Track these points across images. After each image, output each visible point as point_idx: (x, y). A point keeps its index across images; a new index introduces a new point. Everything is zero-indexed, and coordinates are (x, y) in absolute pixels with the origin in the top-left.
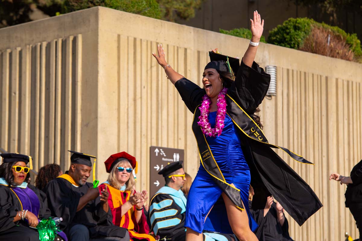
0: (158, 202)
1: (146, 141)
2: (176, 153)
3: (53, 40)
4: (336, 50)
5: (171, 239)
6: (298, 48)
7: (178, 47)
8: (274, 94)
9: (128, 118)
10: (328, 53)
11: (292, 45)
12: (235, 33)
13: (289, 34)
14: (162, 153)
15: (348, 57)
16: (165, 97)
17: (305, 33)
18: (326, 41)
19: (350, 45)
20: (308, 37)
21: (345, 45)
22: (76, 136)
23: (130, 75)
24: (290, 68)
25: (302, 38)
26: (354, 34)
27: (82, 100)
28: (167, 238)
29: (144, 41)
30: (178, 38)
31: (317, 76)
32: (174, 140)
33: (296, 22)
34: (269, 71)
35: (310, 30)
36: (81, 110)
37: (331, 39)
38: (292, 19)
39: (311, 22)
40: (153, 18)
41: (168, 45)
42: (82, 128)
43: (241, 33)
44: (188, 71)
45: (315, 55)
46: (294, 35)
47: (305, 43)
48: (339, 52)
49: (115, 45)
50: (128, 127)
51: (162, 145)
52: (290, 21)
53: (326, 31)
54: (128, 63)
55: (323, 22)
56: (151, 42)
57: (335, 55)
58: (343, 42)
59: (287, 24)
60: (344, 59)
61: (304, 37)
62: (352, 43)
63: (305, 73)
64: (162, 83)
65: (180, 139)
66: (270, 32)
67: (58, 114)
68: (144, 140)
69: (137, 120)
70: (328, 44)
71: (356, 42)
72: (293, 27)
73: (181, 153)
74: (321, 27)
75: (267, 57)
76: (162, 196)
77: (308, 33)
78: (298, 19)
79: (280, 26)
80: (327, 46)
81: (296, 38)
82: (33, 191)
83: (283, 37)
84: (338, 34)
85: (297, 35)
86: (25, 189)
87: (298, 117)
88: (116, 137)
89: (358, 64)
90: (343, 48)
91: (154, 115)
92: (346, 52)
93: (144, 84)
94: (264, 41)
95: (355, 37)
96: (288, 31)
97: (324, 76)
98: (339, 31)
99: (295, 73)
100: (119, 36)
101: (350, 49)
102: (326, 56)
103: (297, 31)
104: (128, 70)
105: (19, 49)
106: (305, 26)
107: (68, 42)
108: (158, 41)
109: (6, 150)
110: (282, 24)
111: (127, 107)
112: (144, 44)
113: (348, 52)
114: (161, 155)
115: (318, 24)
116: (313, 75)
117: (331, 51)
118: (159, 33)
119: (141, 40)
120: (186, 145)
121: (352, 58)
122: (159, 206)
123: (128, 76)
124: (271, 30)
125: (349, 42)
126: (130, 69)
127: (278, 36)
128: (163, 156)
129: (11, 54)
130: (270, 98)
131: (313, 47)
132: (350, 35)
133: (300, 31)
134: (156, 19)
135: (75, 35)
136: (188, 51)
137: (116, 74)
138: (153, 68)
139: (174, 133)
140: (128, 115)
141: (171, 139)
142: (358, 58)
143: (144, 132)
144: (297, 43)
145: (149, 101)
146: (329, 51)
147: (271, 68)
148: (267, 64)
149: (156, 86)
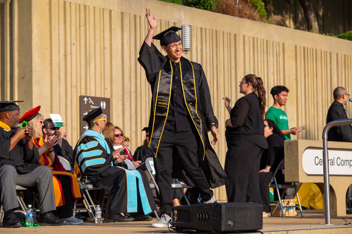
0: (85, 143)
1: (76, 91)
2: (102, 101)
4: (244, 11)
6: (211, 10)
7: (103, 9)
8: (190, 50)
9: (59, 71)
10: (237, 14)
11: (206, 7)
14: (90, 101)
15: (254, 17)
16: (92, 52)
18: (235, 3)
19: (256, 7)
21: (251, 7)
22: (14, 87)
23: (61, 34)
24: (203, 27)
27: (19, 55)
29: (73, 4)
30: (104, 1)
31: (226, 34)
32: (101, 90)
34: (184, 29)
36: (18, 65)
37: (239, 2)
41: (94, 8)
42: (19, 80)
44: (113, 30)
45: (225, 15)
47: (217, 5)
48: (246, 13)
49: (47, 8)
50: (59, 79)
51: (90, 94)
54: (59, 23)
56: (79, 5)
57: (243, 16)
58: (249, 4)
60: (251, 19)
62: (257, 5)
63: (216, 31)
64: (89, 40)
65: (106, 89)
68: (74, 90)
69: (68, 73)
70: (237, 6)
71: (260, 4)
73: (108, 101)
75: (183, 17)
76: (89, 138)
80: (236, 7)
81: (210, 1)
87: (210, 69)
88: (49, 88)
89: (262, 23)
90: (250, 10)
91: (83, 68)
92: (252, 13)
93: (73, 41)
94: (181, 4)
95: (260, 0)
97: (233, 34)
99: (208, 31)
101: (256, 10)
102: (235, 16)
104: (59, 29)
107: (5, 5)
108: (85, 4)
111: (58, 62)
112: (73, 6)
113: (254, 13)
114: (89, 103)
116: (223, 32)
117: (240, 12)
119: (70, 3)
120: (112, 94)
121: (257, 18)
122: (87, 147)
125: (255, 5)
126: (60, 28)
128: (91, 104)
130: (186, 52)
131: (224, 9)
136: (113, 12)
137: (48, 33)
138: (81, 27)
139: (101, 84)
140: (59, 68)
141: (98, 89)
142: (263, 18)
143: (74, 83)
144: (209, 5)
145: (78, 56)
146: (237, 12)
147: (187, 27)
148: (183, 24)
149: (85, 44)
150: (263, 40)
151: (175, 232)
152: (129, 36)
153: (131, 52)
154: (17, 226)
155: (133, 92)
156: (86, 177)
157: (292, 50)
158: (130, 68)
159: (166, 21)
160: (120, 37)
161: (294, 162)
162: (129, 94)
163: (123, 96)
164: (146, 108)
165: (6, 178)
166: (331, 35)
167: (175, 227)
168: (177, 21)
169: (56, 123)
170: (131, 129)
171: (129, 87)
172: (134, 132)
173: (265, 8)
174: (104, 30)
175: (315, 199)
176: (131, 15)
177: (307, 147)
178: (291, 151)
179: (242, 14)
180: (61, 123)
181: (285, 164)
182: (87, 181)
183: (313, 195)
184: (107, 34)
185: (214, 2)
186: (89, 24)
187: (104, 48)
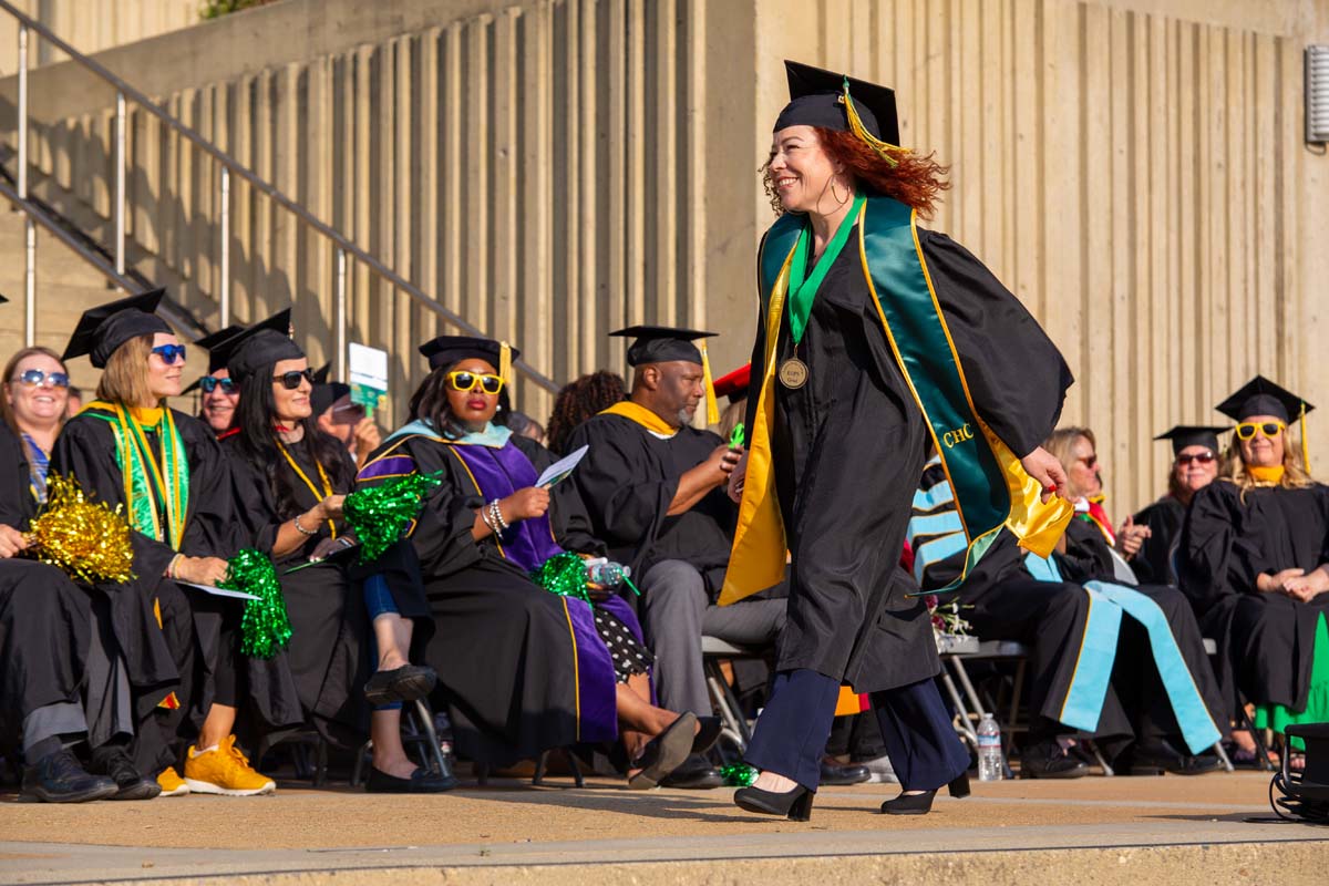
0: (926, 486)
5: (973, 606)
16: (972, 152)
22: (690, 282)
27: (708, 167)
28: (959, 603)
34: (1315, 61)
36: (706, 200)
42: (708, 256)
44: (1048, 70)
54: (851, 48)
64: (962, 107)
82: (526, 458)
86: (503, 449)
93: (904, 113)
105: (515, 12)
109: (483, 329)
122: (930, 499)
129: (491, 29)
130: (1321, 150)
136: (1048, 4)
138: (931, 61)
147: (1322, 53)
148: (1310, 41)
149: (945, 121)
151: (1298, 821)
152: (1106, 92)
153: (1116, 149)
154: (705, 781)
155: (1123, 298)
156: (955, 608)
158: (1112, 211)
159: (1244, 33)
160: (1072, 94)
162: (1107, 304)
163: (1084, 313)
164: (1168, 356)
165: (667, 610)
167: (1296, 803)
168: (1289, 32)
170: (1113, 435)
171: (1108, 279)
172: (1123, 446)
174: (1014, 71)
176: (1116, 13)
182: (957, 623)
184: (1027, 84)
186: (961, 48)
187: (1015, 136)
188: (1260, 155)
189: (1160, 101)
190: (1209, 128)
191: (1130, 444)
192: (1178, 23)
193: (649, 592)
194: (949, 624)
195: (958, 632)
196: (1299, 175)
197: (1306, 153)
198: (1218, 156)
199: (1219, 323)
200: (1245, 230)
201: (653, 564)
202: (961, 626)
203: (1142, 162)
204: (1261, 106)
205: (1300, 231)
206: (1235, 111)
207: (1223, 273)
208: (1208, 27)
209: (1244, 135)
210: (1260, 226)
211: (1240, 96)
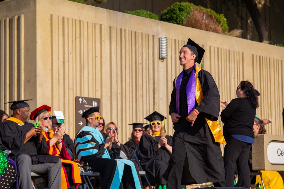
0: (81, 137)
2: (94, 101)
3: (3, 19)
4: (209, 25)
5: (92, 164)
6: (182, 24)
7: (95, 24)
8: (166, 58)
9: (59, 76)
10: (204, 28)
11: (178, 22)
12: (137, 14)
13: (176, 14)
14: (84, 101)
15: (218, 30)
16: (86, 60)
17: (187, 13)
18: (202, 19)
19: (219, 22)
20: (189, 16)
21: (216, 23)
22: (20, 89)
23: (60, 44)
24: (177, 39)
25: (185, 16)
26: (222, 14)
27: (25, 62)
29: (70, 19)
30: (95, 17)
32: (93, 92)
33: (181, 6)
34: (161, 41)
35: (190, 11)
36: (24, 70)
37: (205, 18)
38: (178, 3)
39: (191, 5)
40: (77, 2)
41: (88, 22)
42: (25, 83)
43: (141, 13)
44: (103, 41)
45: (194, 29)
46: (179, 15)
47: (187, 20)
48: (212, 27)
49: (49, 22)
50: (59, 83)
51: (84, 95)
52: (176, 4)
53: (202, 12)
54: (58, 35)
55: (200, 5)
56: (75, 20)
57: (209, 29)
58: (214, 19)
59: (174, 7)
60: (215, 32)
61: (186, 16)
62: (220, 20)
64: (84, 50)
66: (162, 12)
67: (7, 73)
68: (71, 92)
69: (66, 78)
70: (204, 21)
71: (223, 20)
72: (179, 9)
73: (98, 101)
74: (199, 9)
75: (160, 31)
76: (84, 133)
77: (190, 13)
78: (182, 3)
79: (169, 8)
80: (203, 22)
81: (181, 17)
83: (172, 16)
84: (211, 14)
85: (181, 15)
88: (51, 90)
89: (225, 35)
90: (215, 25)
91: (78, 73)
92: (216, 27)
94: (158, 19)
95: (222, 17)
96: (175, 12)
97: (201, 45)
98: (211, 12)
99: (180, 42)
100: (51, 16)
101: (219, 25)
102: (202, 30)
103: (181, 12)
104: (58, 40)
106: (187, 8)
107: (13, 20)
108: (80, 19)
110: (170, 7)
111: (58, 68)
112: (70, 22)
113: (217, 27)
114: (83, 103)
115: (196, 7)
117: (206, 26)
118: (81, 14)
119: (68, 18)
120: (102, 95)
121: (220, 31)
122: (82, 140)
123: (59, 45)
124: (163, 11)
125: (219, 20)
126: (60, 40)
127: (168, 16)
128: (85, 103)
130: (163, 61)
131: (193, 24)
132: (219, 15)
133: (183, 11)
134: (79, 3)
135: (19, 15)
136: (103, 27)
137: (50, 44)
138: (77, 39)
139: (93, 87)
140: (59, 73)
141: (91, 91)
142: (225, 31)
143: (71, 86)
144: (181, 21)
145: (74, 63)
146: (204, 26)
147: (163, 39)
148: (160, 36)
149: (80, 53)
150: (226, 50)
152: (116, 47)
153: (118, 60)
155: (119, 94)
157: (250, 59)
158: (117, 74)
159: (146, 34)
160: (108, 47)
161: (261, 153)
162: (116, 95)
163: (111, 97)
164: (130, 107)
165: (23, 166)
166: (280, 46)
168: (155, 34)
169: (59, 119)
171: (116, 89)
172: (120, 127)
173: (227, 23)
175: (270, 185)
176: (118, 29)
177: (271, 140)
178: (258, 144)
179: (208, 28)
180: (63, 120)
181: (253, 155)
182: (88, 168)
183: (268, 181)
184: (98, 45)
185: (185, 18)
186: (83, 36)
187: (96, 56)
188: (149, 61)
189: (127, 49)
190: (138, 55)
191: (121, 127)
192: (131, 31)
193: (19, 162)
194: (86, 168)
195: (88, 170)
196: (158, 66)
197: (159, 61)
198: (140, 62)
199: (141, 99)
200: (146, 78)
201: (19, 155)
202: (89, 168)
203: (124, 63)
204: (150, 50)
205: (158, 78)
206: (144, 51)
207: (142, 88)
208: (138, 32)
209: (146, 57)
210: (150, 77)
211: (145, 48)
